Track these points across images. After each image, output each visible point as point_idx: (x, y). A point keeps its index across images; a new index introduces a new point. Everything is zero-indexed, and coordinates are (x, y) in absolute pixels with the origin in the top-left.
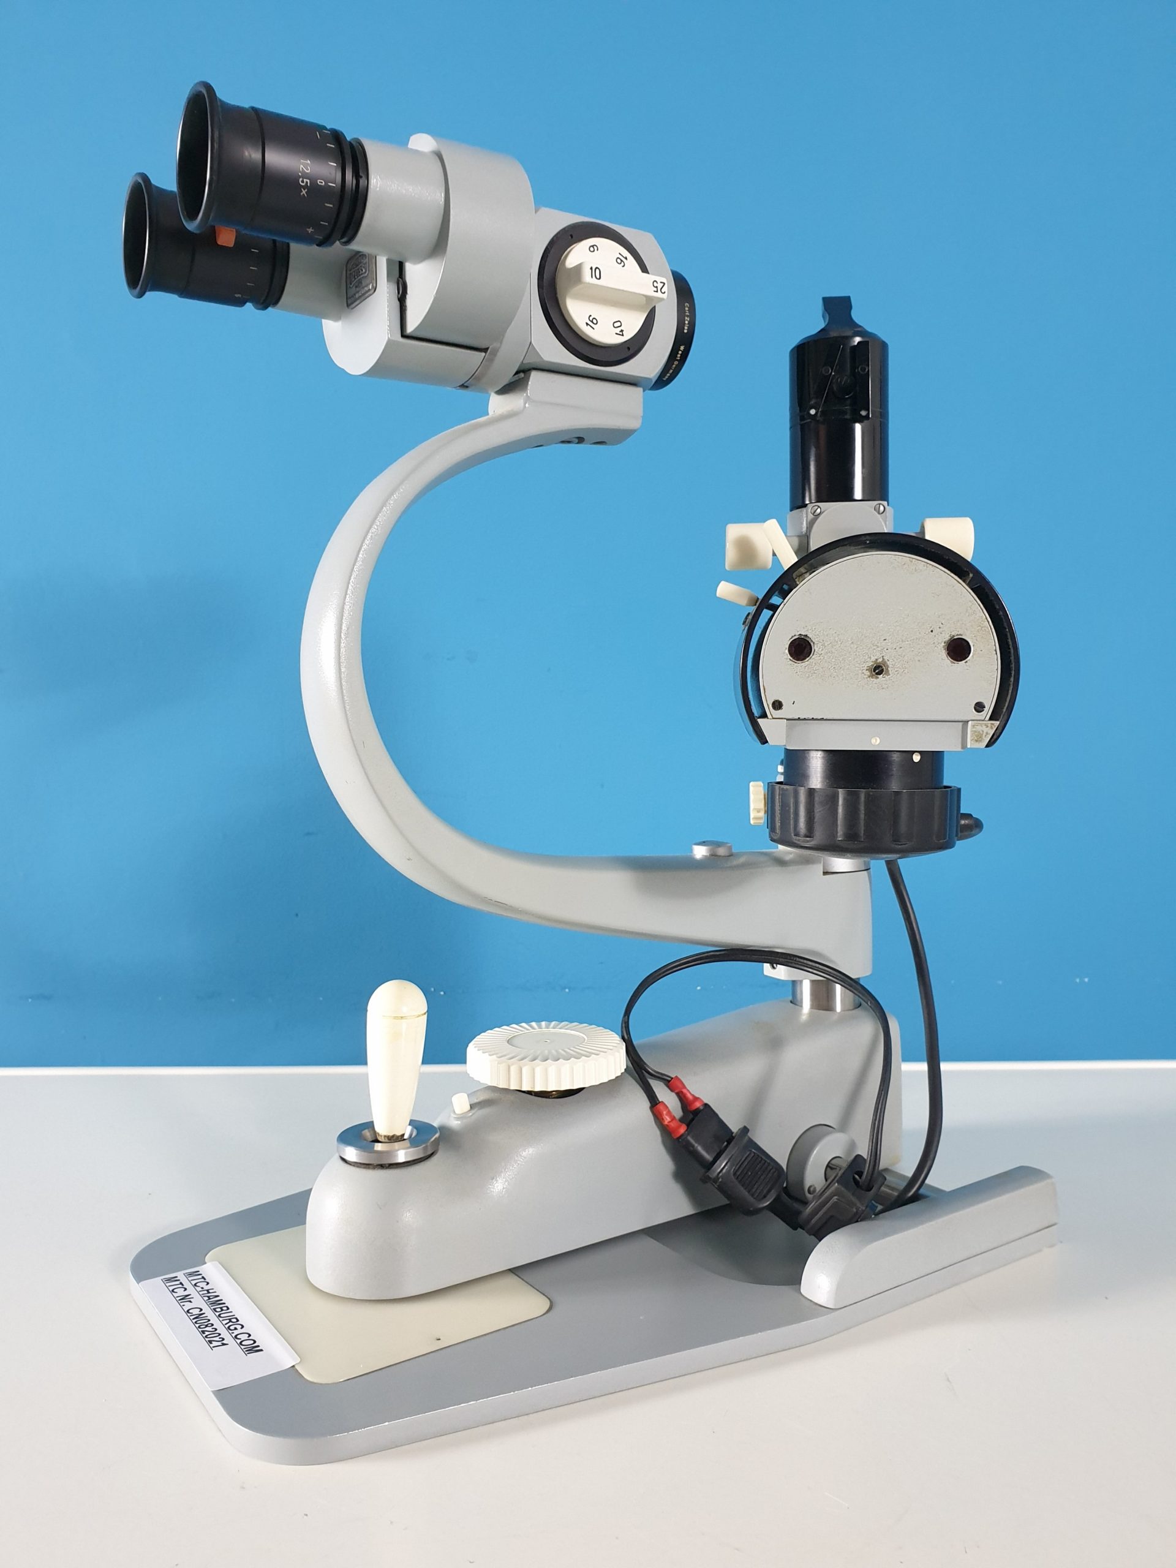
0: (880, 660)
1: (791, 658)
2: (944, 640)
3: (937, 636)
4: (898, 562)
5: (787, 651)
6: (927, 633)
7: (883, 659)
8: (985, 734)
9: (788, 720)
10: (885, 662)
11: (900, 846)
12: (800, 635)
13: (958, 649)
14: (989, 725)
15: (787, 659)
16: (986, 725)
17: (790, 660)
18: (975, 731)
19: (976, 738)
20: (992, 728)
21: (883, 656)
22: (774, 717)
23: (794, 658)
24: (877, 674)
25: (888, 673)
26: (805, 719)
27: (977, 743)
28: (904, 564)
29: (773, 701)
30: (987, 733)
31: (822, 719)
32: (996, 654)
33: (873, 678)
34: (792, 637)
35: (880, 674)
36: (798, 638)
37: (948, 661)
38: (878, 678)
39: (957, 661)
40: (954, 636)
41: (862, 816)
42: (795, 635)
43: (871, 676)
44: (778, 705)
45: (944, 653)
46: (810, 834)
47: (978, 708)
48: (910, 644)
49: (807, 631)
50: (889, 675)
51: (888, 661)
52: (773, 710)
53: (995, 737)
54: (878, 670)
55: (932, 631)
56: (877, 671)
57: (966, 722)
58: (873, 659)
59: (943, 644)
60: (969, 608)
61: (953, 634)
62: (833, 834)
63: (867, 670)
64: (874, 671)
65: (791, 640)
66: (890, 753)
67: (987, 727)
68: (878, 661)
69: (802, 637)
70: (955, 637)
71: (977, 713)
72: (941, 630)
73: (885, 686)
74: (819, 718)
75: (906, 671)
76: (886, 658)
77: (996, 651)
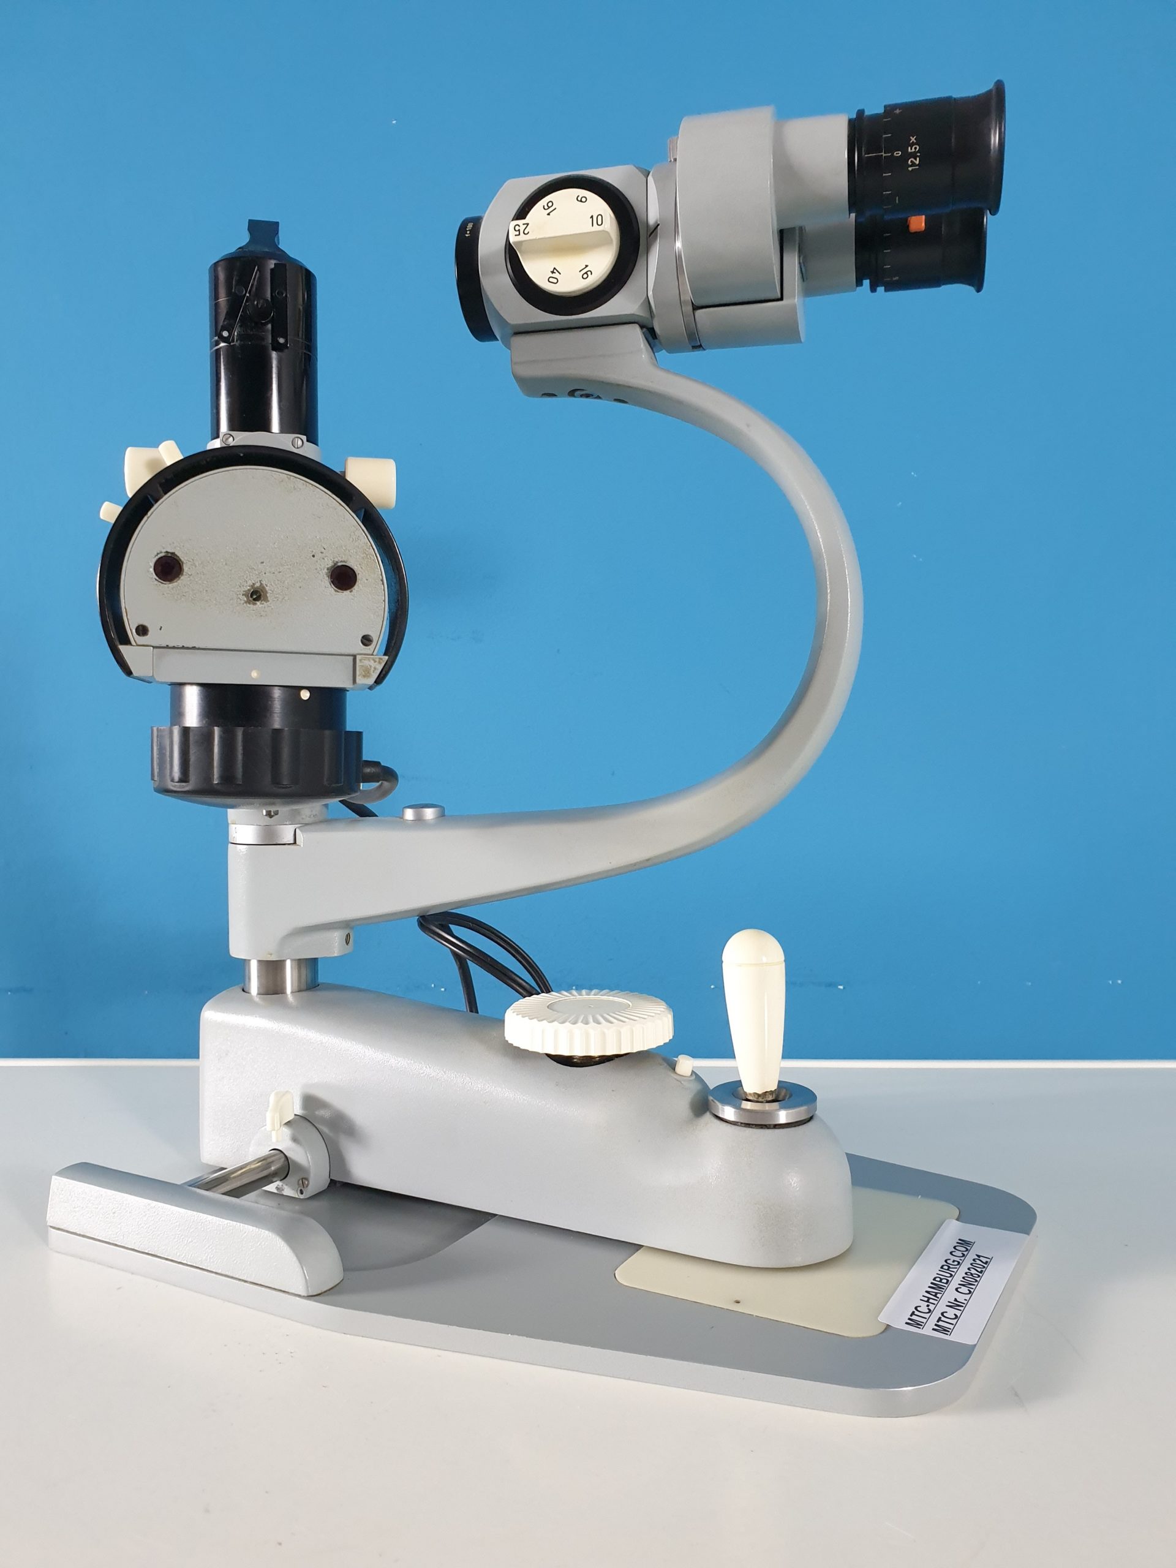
0: (258, 585)
1: (157, 578)
2: (327, 566)
3: (319, 561)
4: (275, 479)
5: (152, 570)
6: (308, 558)
7: (261, 584)
8: (373, 669)
9: (154, 647)
10: (264, 587)
11: (284, 790)
12: (167, 552)
13: (343, 577)
14: (377, 660)
15: (152, 578)
16: (373, 660)
17: (156, 580)
18: (362, 666)
19: (363, 673)
20: (380, 663)
21: (260, 581)
22: (139, 643)
23: (160, 578)
24: (254, 600)
25: (266, 600)
26: (174, 648)
27: (366, 678)
28: (282, 481)
29: (136, 625)
30: (375, 668)
31: (194, 648)
32: (383, 584)
33: (249, 604)
34: (158, 554)
35: (258, 601)
36: (164, 556)
37: (331, 589)
38: (256, 604)
39: (342, 590)
40: (337, 562)
41: (240, 757)
42: (161, 552)
43: (248, 602)
44: (142, 630)
45: (326, 581)
46: (184, 778)
47: (365, 641)
48: (290, 569)
49: (175, 548)
50: (268, 601)
51: (267, 586)
52: (137, 636)
53: (384, 672)
54: (256, 595)
55: (313, 556)
56: (255, 597)
57: (355, 657)
58: (250, 583)
59: (326, 570)
60: (353, 534)
61: (336, 560)
62: (208, 777)
63: (243, 595)
64: (251, 596)
65: (157, 557)
66: (272, 687)
67: (375, 662)
68: (256, 586)
69: (170, 555)
70: (339, 564)
71: (365, 647)
72: (324, 555)
73: (262, 613)
74: (191, 646)
75: (286, 598)
76: (264, 583)
77: (382, 580)
